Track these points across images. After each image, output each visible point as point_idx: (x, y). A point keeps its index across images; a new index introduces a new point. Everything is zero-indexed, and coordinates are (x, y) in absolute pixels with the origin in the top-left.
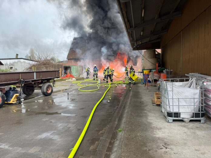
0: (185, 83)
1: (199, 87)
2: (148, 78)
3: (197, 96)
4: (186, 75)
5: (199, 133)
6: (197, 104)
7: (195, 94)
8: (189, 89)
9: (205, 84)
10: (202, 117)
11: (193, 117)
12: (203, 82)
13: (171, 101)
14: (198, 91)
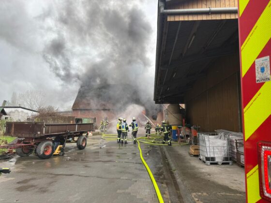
0: (216, 136)
1: (226, 139)
2: (180, 133)
3: (226, 145)
4: (215, 131)
5: (228, 169)
6: (226, 151)
7: (224, 144)
8: (219, 140)
9: (230, 137)
10: (230, 160)
11: (224, 161)
12: (229, 136)
13: (208, 148)
14: (226, 142)
